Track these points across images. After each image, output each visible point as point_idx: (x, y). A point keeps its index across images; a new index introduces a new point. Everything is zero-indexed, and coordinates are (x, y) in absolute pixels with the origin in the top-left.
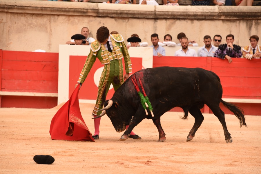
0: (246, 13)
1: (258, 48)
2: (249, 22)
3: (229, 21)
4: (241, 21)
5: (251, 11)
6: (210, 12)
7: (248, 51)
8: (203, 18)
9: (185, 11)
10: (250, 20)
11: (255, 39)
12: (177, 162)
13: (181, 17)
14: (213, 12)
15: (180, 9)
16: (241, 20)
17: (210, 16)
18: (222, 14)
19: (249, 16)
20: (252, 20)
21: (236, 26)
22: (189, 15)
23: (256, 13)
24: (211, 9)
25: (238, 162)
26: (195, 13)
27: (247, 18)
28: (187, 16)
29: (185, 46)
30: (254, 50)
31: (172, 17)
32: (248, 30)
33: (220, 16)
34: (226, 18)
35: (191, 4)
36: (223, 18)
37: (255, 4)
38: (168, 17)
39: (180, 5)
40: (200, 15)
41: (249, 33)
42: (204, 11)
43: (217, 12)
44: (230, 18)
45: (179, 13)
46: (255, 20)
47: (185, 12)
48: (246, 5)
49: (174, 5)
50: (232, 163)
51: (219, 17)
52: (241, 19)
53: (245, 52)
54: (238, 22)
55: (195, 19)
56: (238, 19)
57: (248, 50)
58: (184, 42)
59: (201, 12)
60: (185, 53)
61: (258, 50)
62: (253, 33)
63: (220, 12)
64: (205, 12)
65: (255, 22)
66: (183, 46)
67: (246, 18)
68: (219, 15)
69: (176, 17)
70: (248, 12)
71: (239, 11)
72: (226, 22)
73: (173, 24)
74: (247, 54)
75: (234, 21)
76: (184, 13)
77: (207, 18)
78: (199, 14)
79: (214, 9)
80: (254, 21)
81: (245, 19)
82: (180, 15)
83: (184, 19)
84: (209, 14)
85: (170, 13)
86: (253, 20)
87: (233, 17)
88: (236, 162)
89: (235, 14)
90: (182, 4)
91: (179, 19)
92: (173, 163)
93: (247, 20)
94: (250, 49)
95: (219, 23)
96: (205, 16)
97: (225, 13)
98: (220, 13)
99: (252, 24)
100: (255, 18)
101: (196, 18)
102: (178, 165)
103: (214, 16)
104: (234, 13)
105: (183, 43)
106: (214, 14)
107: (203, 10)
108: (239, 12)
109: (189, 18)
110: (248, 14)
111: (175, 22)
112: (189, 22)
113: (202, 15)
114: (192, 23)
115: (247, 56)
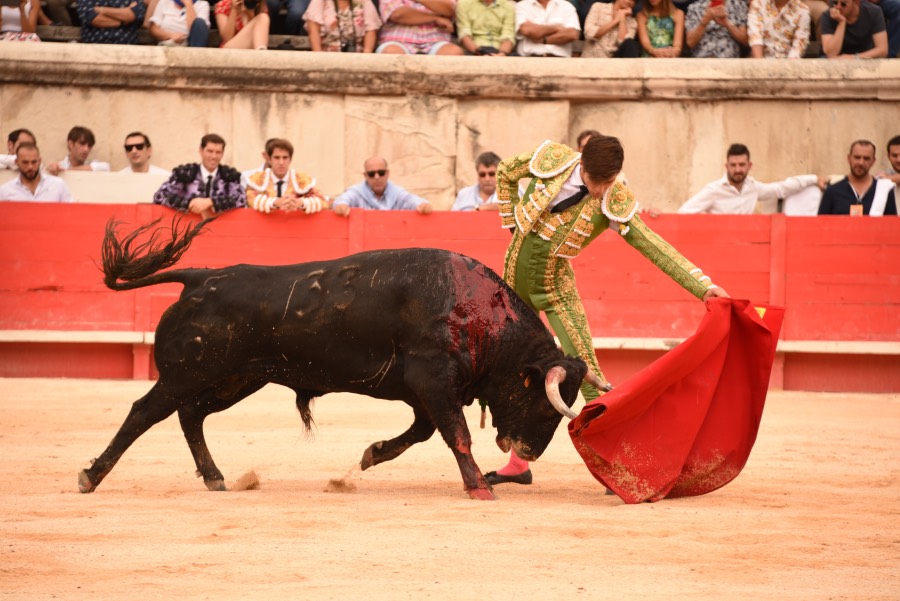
0: (251, 72)
2: (260, 100)
3: (201, 95)
4: (237, 95)
5: (263, 66)
6: (138, 65)
7: (262, 188)
8: (120, 82)
9: (60, 59)
10: (263, 91)
12: (44, 538)
13: (48, 79)
14: (149, 66)
15: (43, 53)
16: (236, 91)
17: (140, 76)
18: (177, 72)
19: (260, 81)
20: (267, 94)
21: (222, 109)
22: (75, 74)
23: (278, 71)
24: (144, 57)
25: (235, 527)
26: (92, 68)
27: (254, 87)
28: (68, 76)
29: (30, 171)
30: (280, 184)
31: (19, 77)
32: (259, 123)
33: (173, 78)
34: (190, 86)
35: (80, 38)
36: (180, 83)
37: (276, 45)
38: (8, 78)
39: (44, 39)
40: (109, 75)
41: (263, 133)
42: (122, 62)
43: (163, 67)
44: (202, 84)
45: (43, 67)
46: (278, 92)
47: (60, 63)
48: (252, 47)
49: (24, 39)
50: (217, 533)
51: (170, 82)
52: (236, 87)
53: (253, 189)
54: (227, 97)
55: (95, 86)
56: (225, 87)
57: (260, 183)
59: (114, 65)
61: (290, 185)
62: (275, 131)
63: (173, 65)
64: (125, 65)
65: (277, 99)
66: (26, 170)
67: (249, 87)
68: (170, 73)
69: (32, 78)
70: (255, 69)
71: (229, 64)
72: (190, 97)
73: (23, 98)
74: (260, 196)
75: (215, 94)
76: (58, 67)
77: (132, 83)
78: (106, 69)
79: (152, 57)
80: (274, 96)
81: (249, 90)
82: (46, 72)
83: (60, 85)
84: (138, 70)
85: (12, 65)
86: (272, 92)
87: (212, 83)
88: (228, 527)
89: (216, 73)
90: (51, 36)
91: (44, 84)
92: (32, 543)
93: (255, 93)
94: (266, 181)
95: (169, 101)
96: (126, 76)
97: (187, 71)
98: (170, 68)
99: (269, 105)
100: (275, 88)
101: (96, 81)
102: (49, 547)
103: (152, 77)
104: (215, 69)
105: (26, 162)
106: (153, 71)
107: (118, 58)
108: (228, 69)
109: (74, 81)
110: (257, 74)
111: (30, 93)
112: (76, 94)
113: (116, 75)
114: (86, 97)
115: (259, 203)
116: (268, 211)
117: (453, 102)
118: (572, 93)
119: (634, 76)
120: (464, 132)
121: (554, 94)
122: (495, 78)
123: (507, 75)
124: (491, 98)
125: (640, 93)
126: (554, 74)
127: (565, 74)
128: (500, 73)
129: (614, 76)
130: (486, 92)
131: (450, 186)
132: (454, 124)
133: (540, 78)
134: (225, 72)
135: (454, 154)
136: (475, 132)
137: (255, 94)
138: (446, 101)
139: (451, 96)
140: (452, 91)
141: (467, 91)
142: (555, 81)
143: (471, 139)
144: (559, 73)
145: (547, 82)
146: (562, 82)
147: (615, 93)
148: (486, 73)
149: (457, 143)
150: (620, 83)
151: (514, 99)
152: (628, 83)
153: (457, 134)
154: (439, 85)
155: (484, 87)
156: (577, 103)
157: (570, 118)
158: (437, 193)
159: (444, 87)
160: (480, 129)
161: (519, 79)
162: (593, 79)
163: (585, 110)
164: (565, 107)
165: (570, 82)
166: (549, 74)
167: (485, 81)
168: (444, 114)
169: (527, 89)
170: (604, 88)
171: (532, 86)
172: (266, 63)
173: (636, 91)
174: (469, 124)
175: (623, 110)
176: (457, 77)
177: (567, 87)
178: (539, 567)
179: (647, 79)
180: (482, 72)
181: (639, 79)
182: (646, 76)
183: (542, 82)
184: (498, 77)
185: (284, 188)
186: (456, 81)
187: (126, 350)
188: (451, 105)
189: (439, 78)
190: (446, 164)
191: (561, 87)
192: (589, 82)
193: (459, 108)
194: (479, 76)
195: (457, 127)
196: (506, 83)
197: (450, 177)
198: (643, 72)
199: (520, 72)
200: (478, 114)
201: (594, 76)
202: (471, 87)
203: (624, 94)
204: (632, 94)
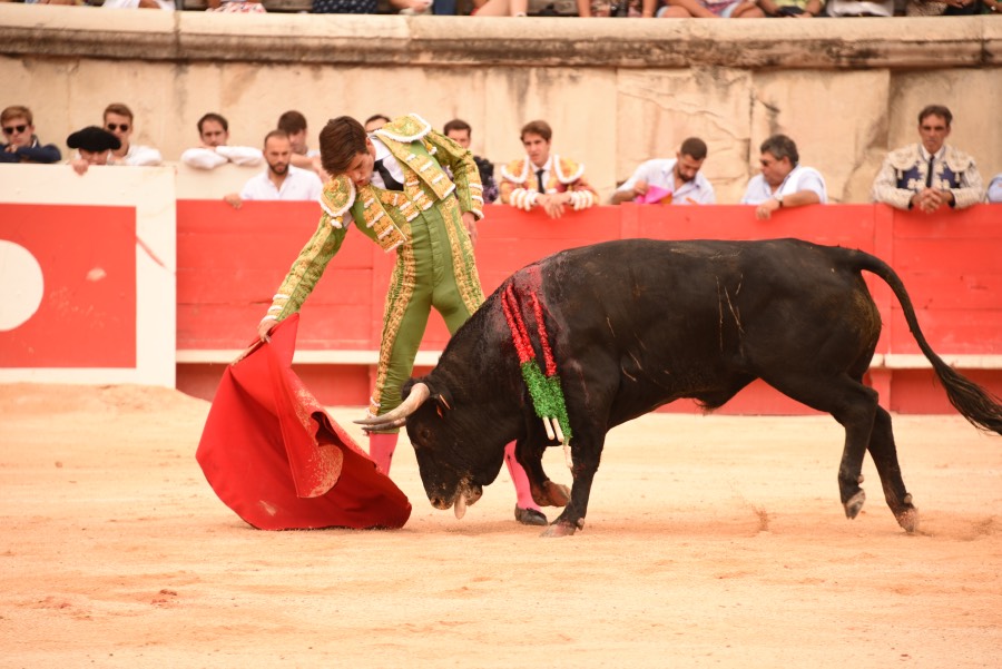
0: (507, 43)
1: (553, 168)
2: (518, 76)
3: (448, 72)
4: (491, 71)
5: (521, 36)
6: (377, 38)
7: (521, 180)
8: (356, 58)
9: (288, 32)
10: (521, 66)
11: (538, 133)
12: (271, 590)
13: (274, 57)
14: (390, 38)
15: (268, 26)
16: (489, 66)
17: (379, 51)
18: (421, 46)
19: (517, 54)
20: (526, 69)
21: (473, 88)
22: (304, 50)
23: (539, 41)
24: (383, 28)
25: (488, 579)
26: (324, 42)
27: (511, 61)
28: (297, 53)
29: (280, 163)
30: (540, 173)
31: (242, 55)
32: (516, 103)
33: (416, 53)
34: (436, 61)
35: (310, 7)
36: (425, 58)
37: (536, 11)
38: (228, 56)
39: (270, 10)
40: (344, 50)
41: (521, 115)
42: (359, 34)
43: (405, 39)
44: (450, 59)
45: (268, 42)
46: (538, 66)
47: (288, 37)
48: (508, 13)
49: (247, 10)
50: (468, 586)
51: (413, 57)
52: (490, 62)
53: (509, 182)
54: (479, 73)
55: (327, 63)
56: (477, 62)
57: (518, 173)
58: (277, 149)
59: (349, 38)
60: (275, 190)
61: (553, 172)
62: (534, 113)
63: (416, 37)
64: (362, 38)
65: (537, 75)
66: (275, 163)
67: (505, 61)
68: (413, 47)
69: (256, 55)
70: (512, 40)
71: (482, 35)
72: (436, 74)
73: (246, 79)
74: (517, 190)
75: (466, 70)
76: (286, 42)
77: (370, 59)
78: (340, 43)
79: (393, 28)
80: (533, 71)
81: (505, 65)
82: (271, 49)
83: (288, 63)
84: (377, 44)
85: (234, 41)
86: (531, 66)
87: (462, 57)
88: (481, 579)
89: (466, 45)
90: (277, 7)
91: (268, 62)
92: (257, 595)
93: (511, 67)
94: (525, 171)
95: (412, 79)
96: (362, 51)
97: (433, 44)
98: (414, 40)
99: (527, 82)
100: (536, 62)
101: (328, 58)
102: (276, 601)
103: (393, 52)
104: (464, 40)
105: (275, 154)
106: (394, 45)
107: (354, 30)
108: (480, 40)
109: (304, 59)
110: (514, 46)
111: (253, 73)
112: (306, 73)
113: (352, 50)
114: (317, 78)
115: (516, 199)
116: (528, 208)
117: (748, 74)
118: (893, 60)
119: (971, 37)
120: (760, 110)
121: (871, 61)
122: (799, 44)
123: (814, 41)
124: (794, 68)
125: (978, 58)
126: (872, 37)
127: (885, 37)
128: (806, 38)
129: (947, 38)
130: (787, 61)
131: (743, 175)
132: (748, 101)
133: (853, 43)
134: (477, 44)
135: (747, 136)
136: (773, 110)
137: (512, 70)
138: (739, 74)
139: (745, 67)
140: (746, 61)
141: (765, 60)
142: (873, 46)
143: (769, 118)
144: (878, 36)
145: (864, 47)
146: (882, 47)
147: (947, 59)
148: (789, 38)
149: (751, 123)
150: (953, 46)
151: (822, 69)
152: (964, 45)
153: (751, 113)
154: (730, 55)
155: (785, 55)
156: (900, 73)
157: (890, 90)
158: (727, 184)
159: (736, 56)
160: (780, 106)
161: (828, 44)
162: (919, 43)
163: (909, 80)
164: (885, 77)
165: (891, 46)
166: (866, 37)
167: (786, 48)
168: (736, 89)
169: (838, 56)
170: (933, 53)
171: (845, 52)
172: (525, 31)
173: (974, 56)
174: (767, 100)
175: (956, 79)
176: (752, 44)
177: (887, 53)
178: (852, 629)
179: (988, 41)
180: (783, 37)
181: (976, 41)
182: (986, 37)
183: (857, 47)
184: (803, 43)
185: (546, 178)
186: (751, 49)
187: (363, 373)
188: (745, 78)
189: (730, 46)
190: (739, 148)
191: (880, 53)
192: (915, 46)
193: (754, 81)
194: (779, 42)
195: (752, 104)
196: (813, 49)
197: (742, 164)
198: (983, 31)
199: (829, 36)
200: (777, 88)
201: (921, 38)
202: (769, 56)
203: (959, 59)
204: (968, 59)
